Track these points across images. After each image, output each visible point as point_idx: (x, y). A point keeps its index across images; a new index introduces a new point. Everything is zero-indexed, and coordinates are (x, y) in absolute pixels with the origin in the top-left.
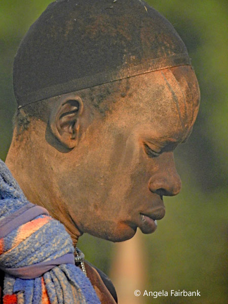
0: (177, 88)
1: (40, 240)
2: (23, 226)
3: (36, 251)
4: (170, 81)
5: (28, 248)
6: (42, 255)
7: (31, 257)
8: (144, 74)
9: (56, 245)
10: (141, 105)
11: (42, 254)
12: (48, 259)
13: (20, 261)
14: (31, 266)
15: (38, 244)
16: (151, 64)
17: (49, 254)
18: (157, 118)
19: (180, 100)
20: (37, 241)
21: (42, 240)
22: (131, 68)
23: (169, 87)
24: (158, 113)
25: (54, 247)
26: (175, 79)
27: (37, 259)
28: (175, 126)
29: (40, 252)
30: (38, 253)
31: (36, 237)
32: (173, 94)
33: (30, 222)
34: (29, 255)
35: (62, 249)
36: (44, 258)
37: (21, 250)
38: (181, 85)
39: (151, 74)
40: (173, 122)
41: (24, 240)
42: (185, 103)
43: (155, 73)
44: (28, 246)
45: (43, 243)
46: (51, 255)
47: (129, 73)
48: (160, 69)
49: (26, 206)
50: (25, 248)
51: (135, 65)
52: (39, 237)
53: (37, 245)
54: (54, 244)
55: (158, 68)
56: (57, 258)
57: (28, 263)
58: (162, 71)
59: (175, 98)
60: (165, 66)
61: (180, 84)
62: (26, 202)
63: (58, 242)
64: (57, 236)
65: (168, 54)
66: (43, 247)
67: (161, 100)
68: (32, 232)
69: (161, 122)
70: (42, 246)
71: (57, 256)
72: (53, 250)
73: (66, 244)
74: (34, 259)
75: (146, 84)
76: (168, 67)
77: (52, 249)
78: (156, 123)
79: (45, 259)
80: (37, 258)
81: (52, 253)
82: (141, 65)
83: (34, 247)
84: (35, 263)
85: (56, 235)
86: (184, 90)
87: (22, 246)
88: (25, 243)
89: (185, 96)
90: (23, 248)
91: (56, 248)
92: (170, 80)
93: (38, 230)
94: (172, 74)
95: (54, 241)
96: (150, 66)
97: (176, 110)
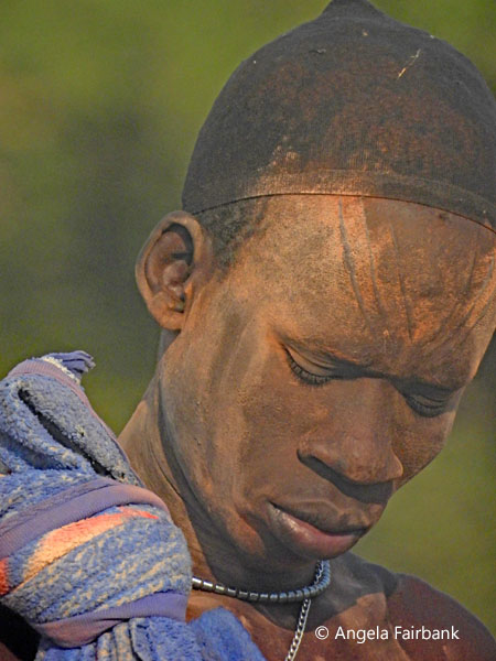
0: (361, 241)
1: (85, 565)
2: (53, 533)
3: (75, 587)
4: (349, 224)
5: (57, 582)
6: (89, 598)
7: (64, 602)
8: (300, 194)
9: (124, 576)
10: (277, 258)
11: (89, 594)
12: (105, 606)
13: (44, 610)
14: (67, 620)
15: (79, 573)
16: (323, 179)
17: (105, 596)
18: (303, 294)
19: (362, 269)
20: (78, 567)
21: (90, 565)
22: (280, 176)
23: (342, 236)
24: (309, 286)
25: (119, 580)
26: (364, 223)
27: (77, 607)
28: (345, 324)
29: (85, 591)
30: (81, 593)
31: (79, 557)
32: (346, 251)
33: (74, 524)
34: (58, 597)
35: (141, 584)
36: (92, 605)
37: (42, 585)
38: (373, 237)
39: (315, 199)
40: (341, 314)
41: (49, 564)
42: (372, 278)
43: (326, 198)
44: (57, 577)
45: (93, 571)
46: (109, 598)
47: (273, 186)
48: (339, 192)
49: (81, 486)
50: (50, 582)
51: (289, 173)
52: (86, 557)
53: (77, 575)
54: (120, 572)
55: (336, 189)
56: (124, 604)
57: (61, 614)
58: (342, 199)
59: (348, 263)
60: (352, 190)
61: (371, 236)
62: (88, 476)
63: (132, 570)
64: (133, 557)
65: (371, 168)
66: (91, 581)
67: (320, 258)
68: (70, 545)
69: (312, 306)
70: (90, 576)
71: (124, 599)
72: (116, 586)
73: (152, 573)
74: (70, 606)
75: (295, 216)
76: (360, 193)
77: (111, 585)
78: (301, 305)
79: (96, 606)
80: (76, 603)
81: (111, 592)
82: (303, 174)
83: (69, 580)
84: (75, 615)
85: (131, 552)
86: (377, 249)
87: (44, 577)
88: (50, 570)
89: (376, 264)
90: (45, 581)
91: (123, 583)
92: (352, 221)
93: (87, 543)
94: (362, 210)
95: (121, 567)
96: (319, 182)
97: (350, 289)
